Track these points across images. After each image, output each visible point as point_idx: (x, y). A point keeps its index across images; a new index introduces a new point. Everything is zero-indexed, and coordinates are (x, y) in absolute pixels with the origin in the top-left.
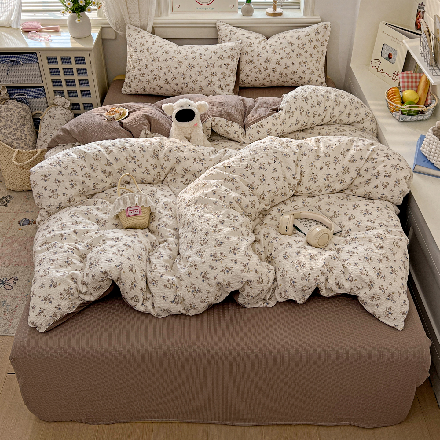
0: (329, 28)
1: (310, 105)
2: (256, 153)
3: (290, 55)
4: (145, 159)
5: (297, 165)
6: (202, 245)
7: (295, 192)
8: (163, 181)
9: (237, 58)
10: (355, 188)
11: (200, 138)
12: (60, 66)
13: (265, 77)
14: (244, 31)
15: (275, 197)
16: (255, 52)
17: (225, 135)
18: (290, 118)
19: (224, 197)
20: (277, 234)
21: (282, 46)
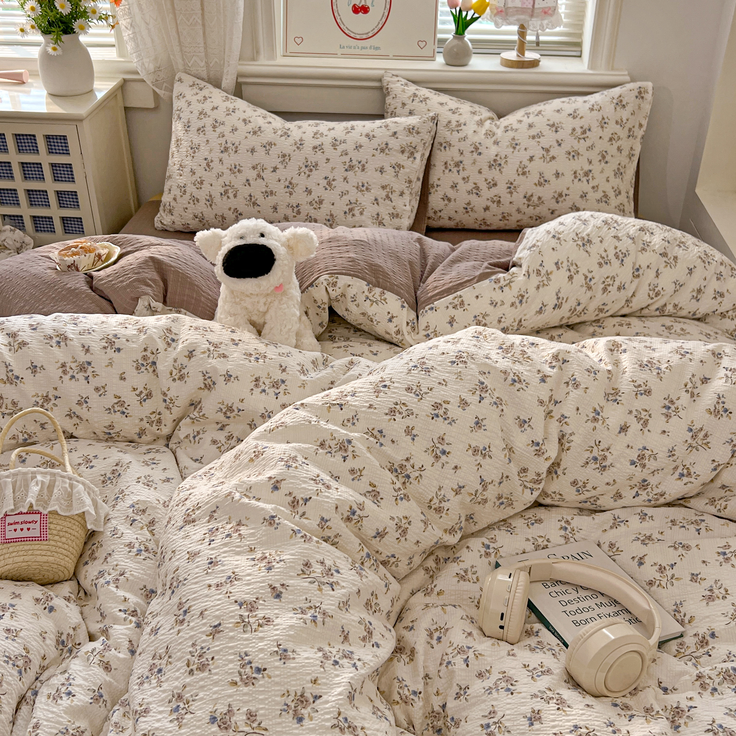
0: (649, 97)
1: (595, 259)
2: (427, 371)
3: (551, 153)
4: (116, 371)
5: (549, 414)
6: (191, 672)
7: (540, 495)
8: (169, 438)
9: (423, 155)
10: (722, 493)
11: (289, 327)
12: (14, 157)
13: (489, 203)
14: (444, 98)
15: (477, 508)
16: (469, 142)
17: (366, 325)
18: (541, 288)
19: (306, 501)
20: (470, 634)
21: (533, 132)
